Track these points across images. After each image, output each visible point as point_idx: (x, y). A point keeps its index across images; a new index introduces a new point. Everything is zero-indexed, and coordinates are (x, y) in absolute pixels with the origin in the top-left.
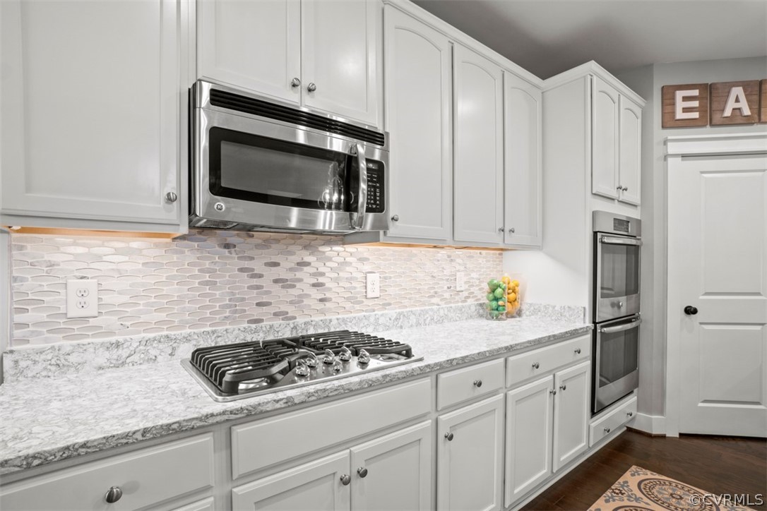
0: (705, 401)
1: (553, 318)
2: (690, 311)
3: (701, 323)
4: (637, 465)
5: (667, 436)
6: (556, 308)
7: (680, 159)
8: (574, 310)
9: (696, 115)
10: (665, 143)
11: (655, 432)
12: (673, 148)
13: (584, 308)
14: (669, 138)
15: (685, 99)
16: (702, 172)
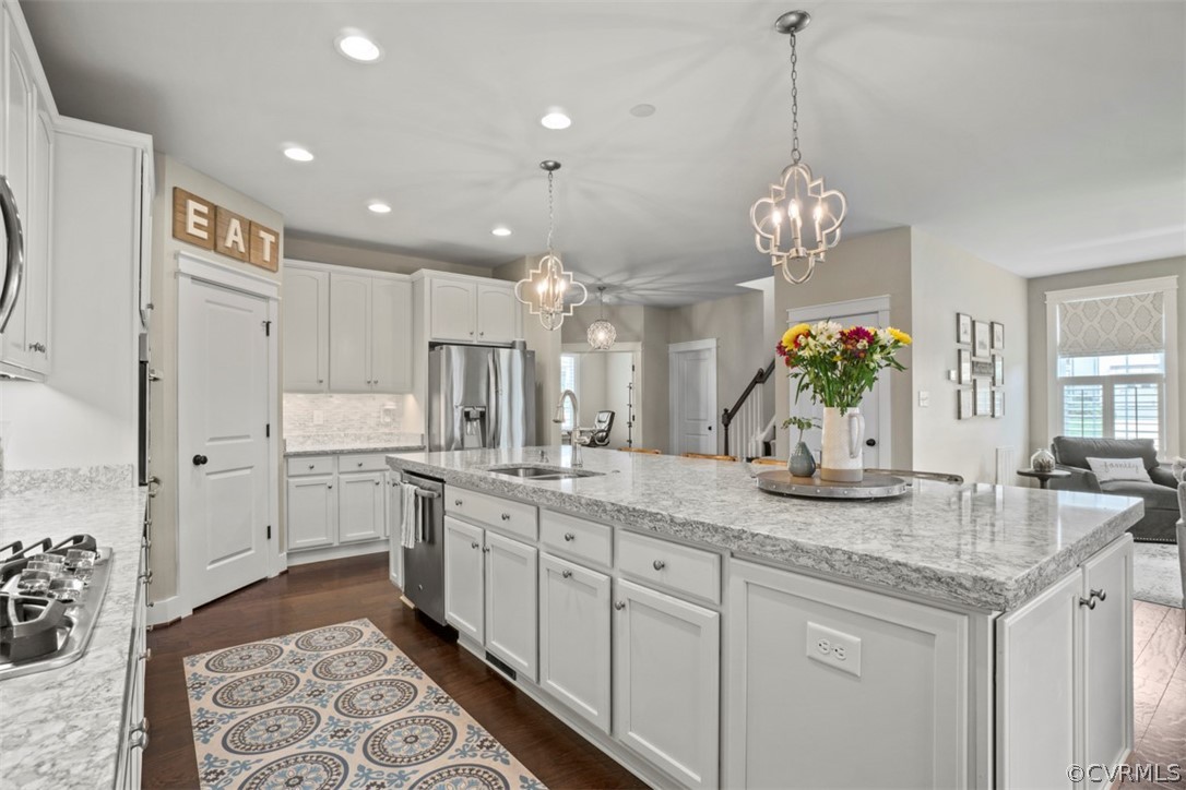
0: (213, 562)
1: (74, 489)
2: (199, 461)
3: (208, 474)
4: (188, 655)
5: (183, 617)
6: (81, 473)
7: (190, 280)
8: (115, 470)
9: (204, 235)
10: (176, 255)
11: (170, 619)
12: (184, 265)
13: (132, 466)
14: (182, 252)
15: (197, 213)
16: (208, 301)
